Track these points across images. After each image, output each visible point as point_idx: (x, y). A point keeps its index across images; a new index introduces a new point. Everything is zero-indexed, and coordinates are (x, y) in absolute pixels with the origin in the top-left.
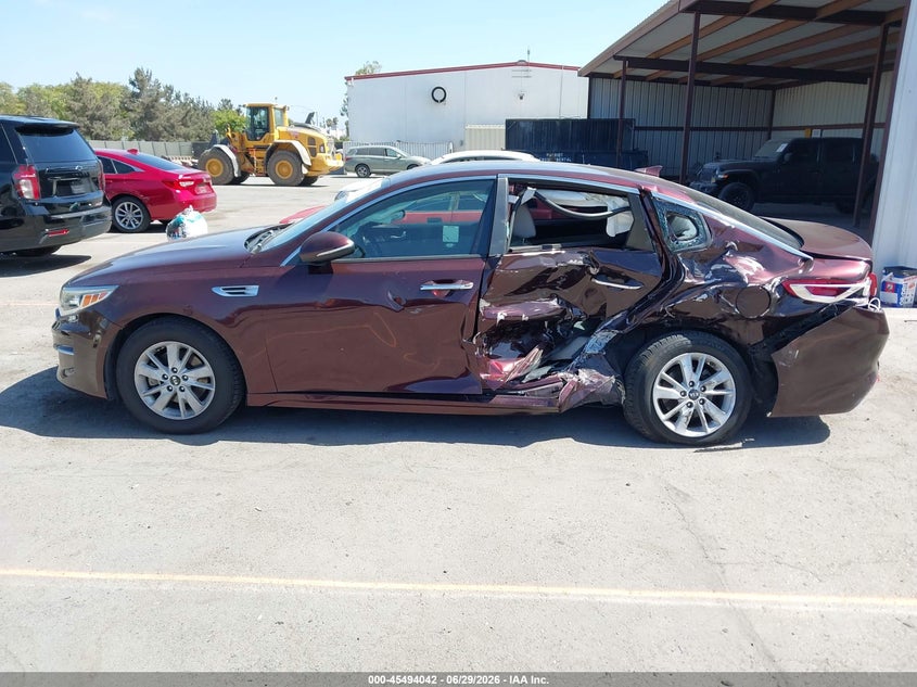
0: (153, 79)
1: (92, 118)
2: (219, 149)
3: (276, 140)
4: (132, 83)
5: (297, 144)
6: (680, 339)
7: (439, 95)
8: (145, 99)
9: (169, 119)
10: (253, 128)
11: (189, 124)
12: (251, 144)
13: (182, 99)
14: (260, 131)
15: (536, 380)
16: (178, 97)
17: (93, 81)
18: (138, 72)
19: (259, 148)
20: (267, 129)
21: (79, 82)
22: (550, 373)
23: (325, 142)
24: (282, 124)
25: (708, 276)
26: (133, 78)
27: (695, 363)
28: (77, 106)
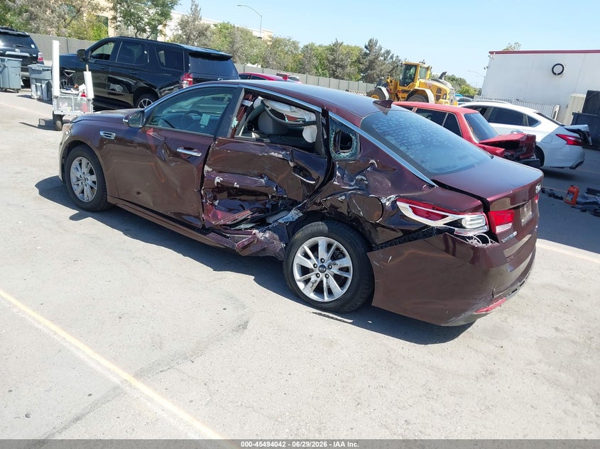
0: (378, 45)
1: (338, 66)
2: (380, 89)
3: (416, 88)
4: (366, 47)
5: (429, 92)
6: (321, 226)
7: (558, 69)
8: (371, 57)
9: (382, 70)
10: (405, 78)
11: (394, 75)
12: (400, 88)
13: (394, 59)
14: (410, 81)
15: (241, 230)
16: (392, 58)
17: (344, 44)
18: (370, 41)
19: (404, 91)
20: (413, 80)
21: (336, 44)
22: (252, 228)
23: (448, 92)
24: (424, 78)
25: (352, 184)
26: (367, 44)
27: (329, 246)
28: (331, 58)
